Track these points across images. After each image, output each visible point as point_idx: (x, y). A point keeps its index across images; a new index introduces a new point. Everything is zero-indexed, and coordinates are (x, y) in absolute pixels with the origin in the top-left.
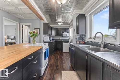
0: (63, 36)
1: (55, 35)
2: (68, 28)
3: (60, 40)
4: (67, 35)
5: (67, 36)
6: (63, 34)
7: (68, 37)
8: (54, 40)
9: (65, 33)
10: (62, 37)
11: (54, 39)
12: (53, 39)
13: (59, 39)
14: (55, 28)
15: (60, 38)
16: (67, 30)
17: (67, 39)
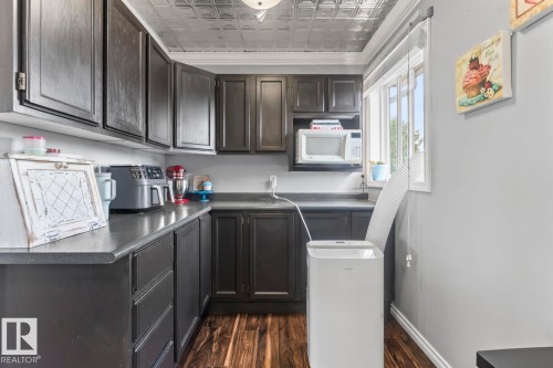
0: (304, 157)
1: (220, 150)
2: (359, 78)
3: (267, 197)
4: (341, 152)
5: (349, 158)
6: (303, 135)
7: (357, 167)
8: (211, 197)
9: (327, 129)
10: (295, 167)
11: (209, 188)
12: (201, 185)
13: (260, 189)
14: (218, 78)
15: (268, 184)
16: (347, 102)
17: (343, 185)
